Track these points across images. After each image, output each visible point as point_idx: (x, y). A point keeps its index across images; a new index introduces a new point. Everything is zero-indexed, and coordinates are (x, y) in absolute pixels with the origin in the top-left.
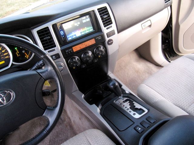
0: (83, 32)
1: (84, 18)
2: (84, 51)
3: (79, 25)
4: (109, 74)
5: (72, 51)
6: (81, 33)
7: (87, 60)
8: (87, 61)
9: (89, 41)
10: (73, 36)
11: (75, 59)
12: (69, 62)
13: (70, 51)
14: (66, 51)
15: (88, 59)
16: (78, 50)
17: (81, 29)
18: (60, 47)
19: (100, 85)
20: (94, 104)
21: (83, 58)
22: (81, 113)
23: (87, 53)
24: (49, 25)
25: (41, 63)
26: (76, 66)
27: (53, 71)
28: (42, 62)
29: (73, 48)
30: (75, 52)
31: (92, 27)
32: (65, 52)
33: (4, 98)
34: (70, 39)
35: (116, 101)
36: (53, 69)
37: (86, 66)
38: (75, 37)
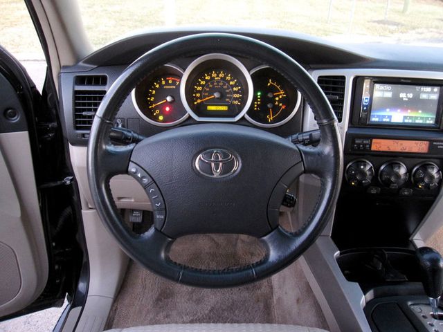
0: (411, 118)
1: (428, 89)
2: (393, 158)
3: (409, 98)
4: (415, 237)
5: (367, 146)
6: (405, 117)
7: (389, 180)
8: (388, 182)
9: (414, 142)
10: (384, 116)
11: (365, 166)
12: (350, 166)
13: (364, 145)
14: (357, 142)
15: (393, 179)
16: (381, 149)
17: (409, 111)
18: (349, 127)
19: (386, 252)
20: (357, 284)
21: (382, 171)
22: (309, 289)
23: (397, 165)
24: (349, 74)
25: (304, 138)
26: (360, 183)
27: (332, 160)
28: (308, 137)
29: (374, 140)
30: (374, 151)
31: (435, 117)
32: (354, 141)
33: (221, 164)
34: (374, 119)
35: (413, 305)
36: (334, 156)
37: (379, 192)
38: (388, 120)
